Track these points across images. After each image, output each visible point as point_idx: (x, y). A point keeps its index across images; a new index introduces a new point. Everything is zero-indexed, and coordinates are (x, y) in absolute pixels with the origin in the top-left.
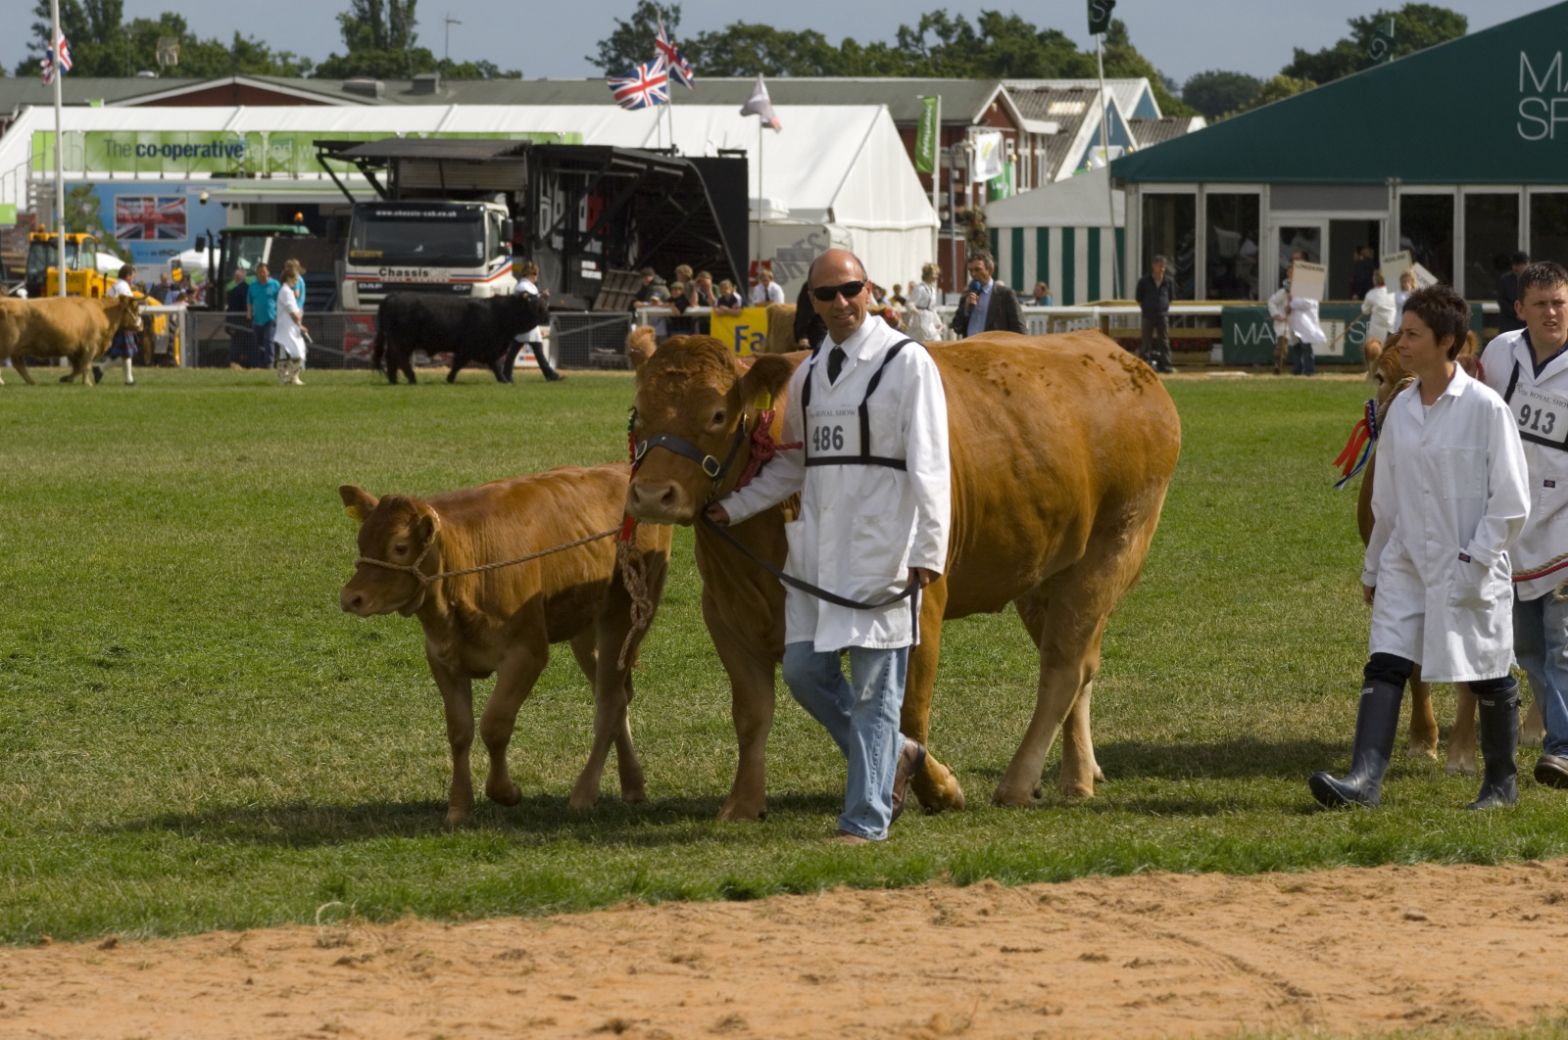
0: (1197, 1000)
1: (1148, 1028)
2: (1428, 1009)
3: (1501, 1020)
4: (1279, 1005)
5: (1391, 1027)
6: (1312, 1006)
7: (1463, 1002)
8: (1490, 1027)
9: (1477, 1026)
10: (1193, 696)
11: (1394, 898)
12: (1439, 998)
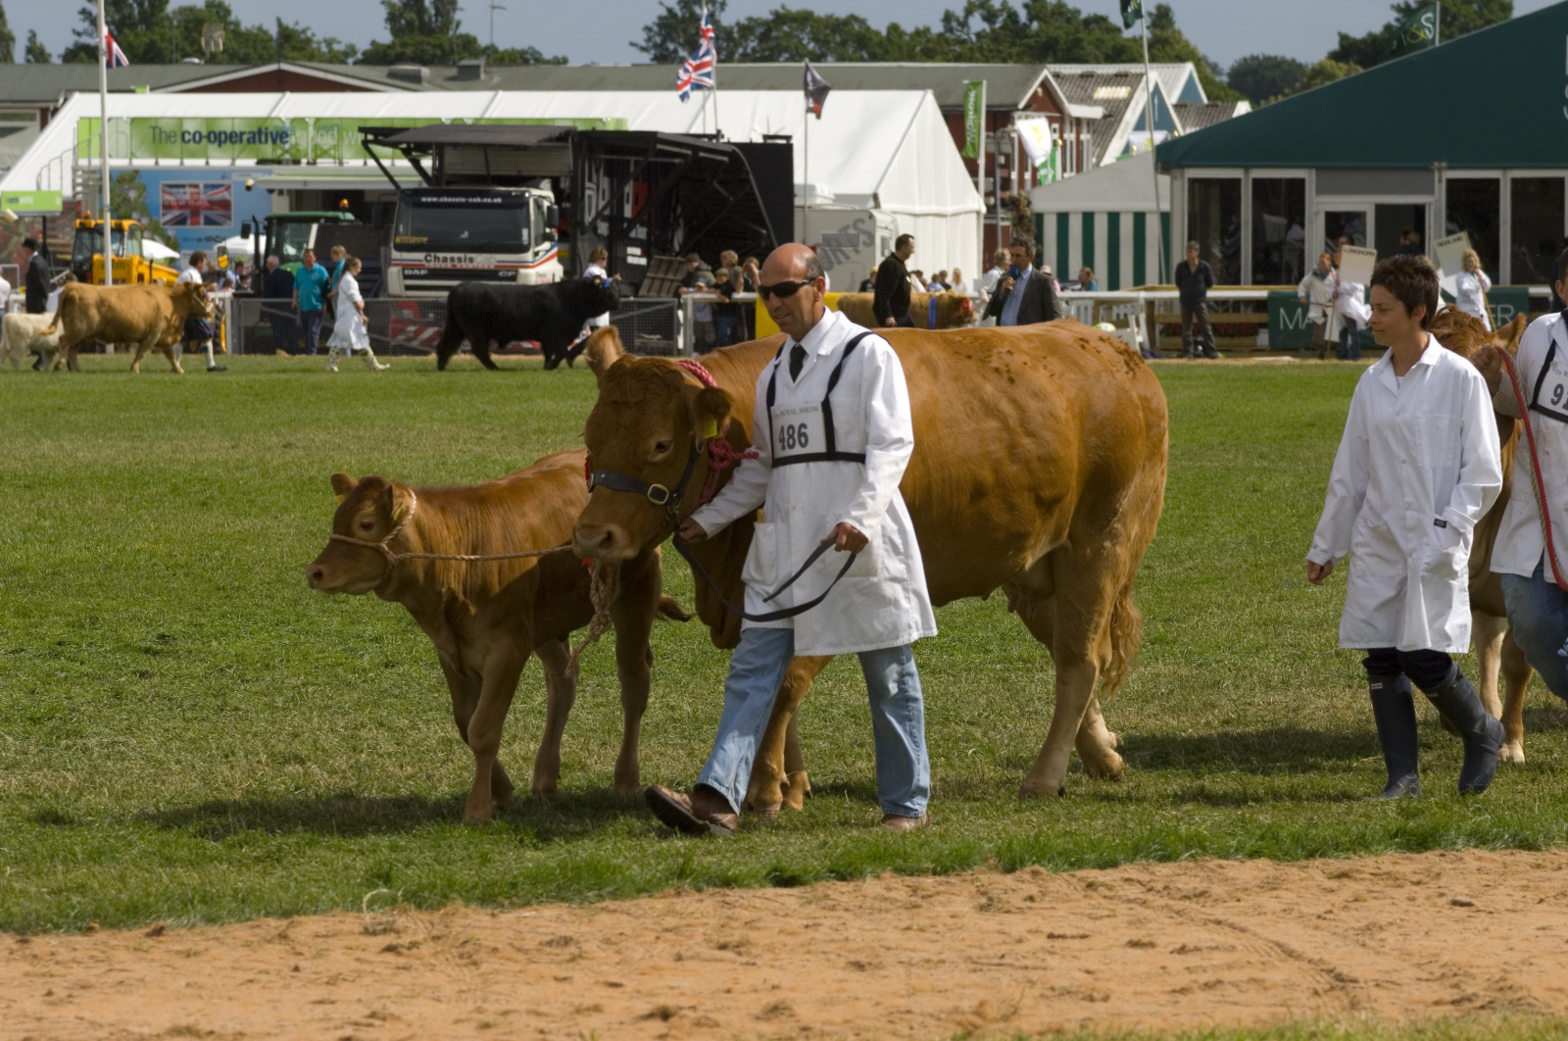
0: (1244, 986)
1: (1196, 1014)
2: (1476, 995)
3: (1549, 1006)
4: (1326, 992)
5: (1438, 1013)
6: (1359, 992)
7: (1511, 988)
8: (1537, 1013)
9: (1525, 1013)
10: (1239, 682)
11: (1442, 883)
12: (1486, 984)
